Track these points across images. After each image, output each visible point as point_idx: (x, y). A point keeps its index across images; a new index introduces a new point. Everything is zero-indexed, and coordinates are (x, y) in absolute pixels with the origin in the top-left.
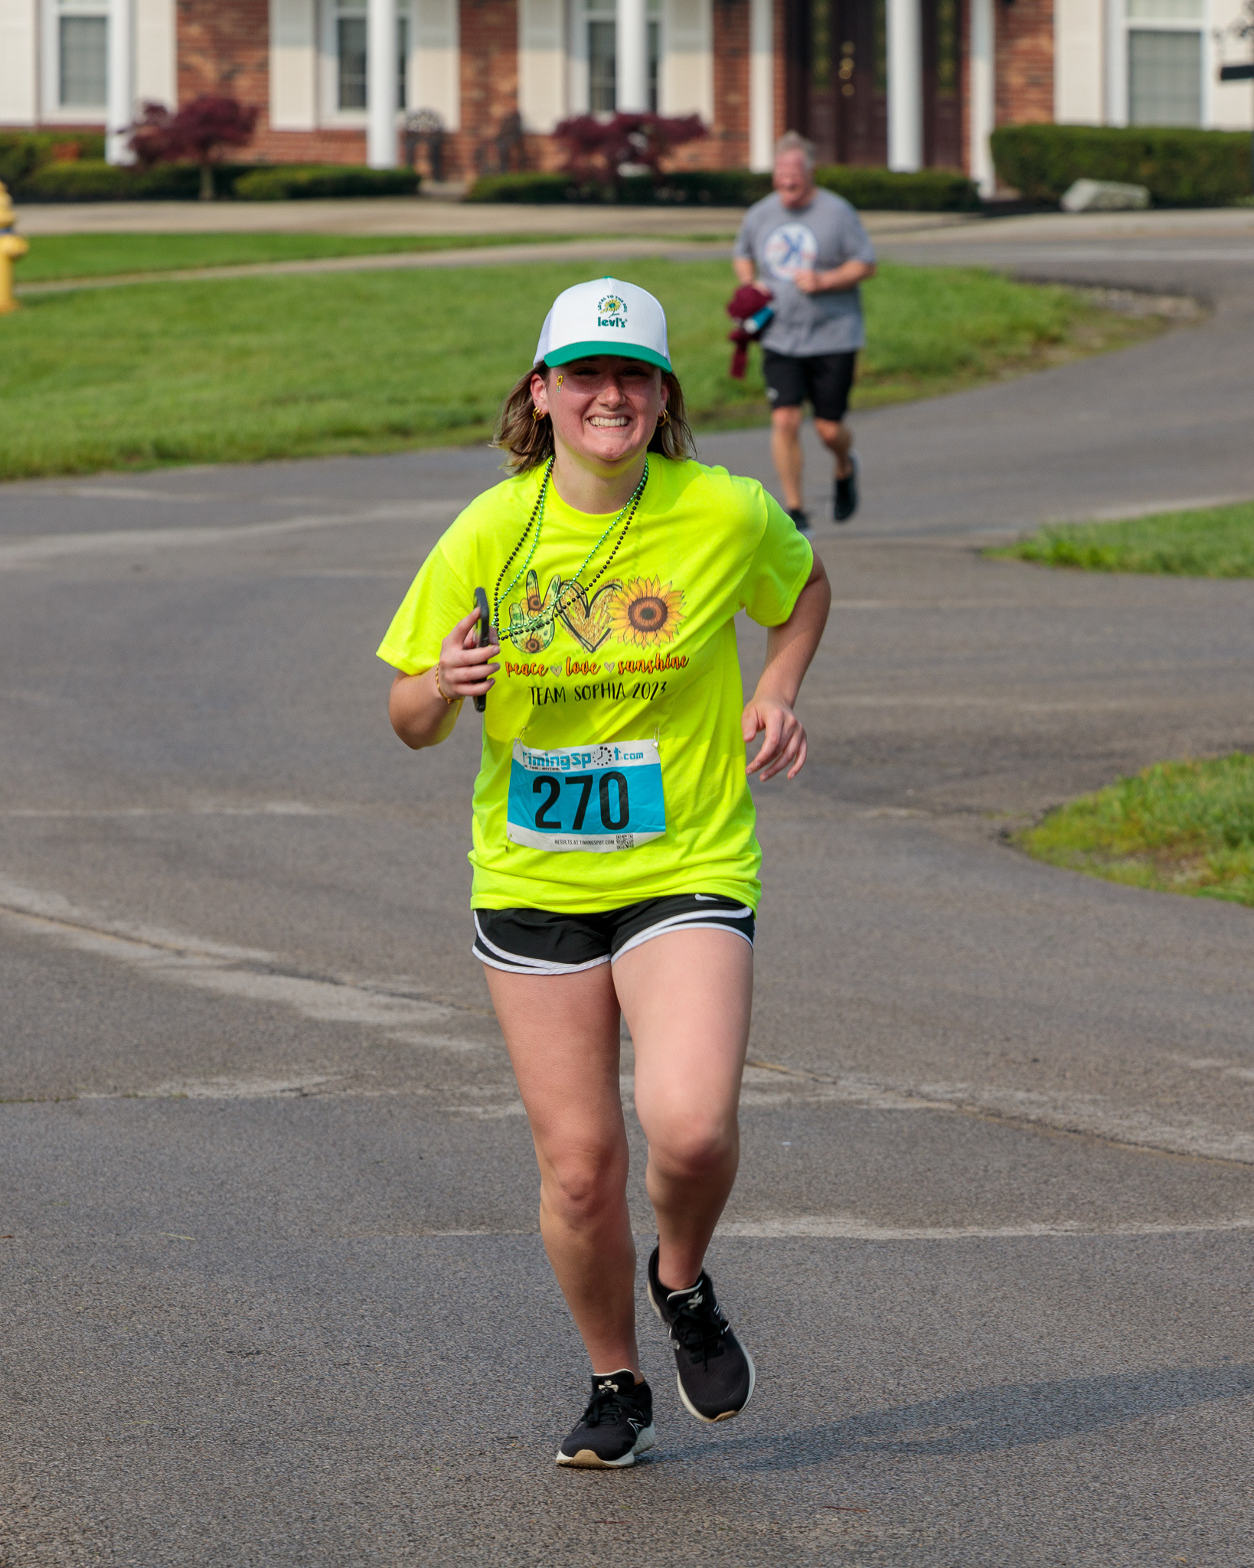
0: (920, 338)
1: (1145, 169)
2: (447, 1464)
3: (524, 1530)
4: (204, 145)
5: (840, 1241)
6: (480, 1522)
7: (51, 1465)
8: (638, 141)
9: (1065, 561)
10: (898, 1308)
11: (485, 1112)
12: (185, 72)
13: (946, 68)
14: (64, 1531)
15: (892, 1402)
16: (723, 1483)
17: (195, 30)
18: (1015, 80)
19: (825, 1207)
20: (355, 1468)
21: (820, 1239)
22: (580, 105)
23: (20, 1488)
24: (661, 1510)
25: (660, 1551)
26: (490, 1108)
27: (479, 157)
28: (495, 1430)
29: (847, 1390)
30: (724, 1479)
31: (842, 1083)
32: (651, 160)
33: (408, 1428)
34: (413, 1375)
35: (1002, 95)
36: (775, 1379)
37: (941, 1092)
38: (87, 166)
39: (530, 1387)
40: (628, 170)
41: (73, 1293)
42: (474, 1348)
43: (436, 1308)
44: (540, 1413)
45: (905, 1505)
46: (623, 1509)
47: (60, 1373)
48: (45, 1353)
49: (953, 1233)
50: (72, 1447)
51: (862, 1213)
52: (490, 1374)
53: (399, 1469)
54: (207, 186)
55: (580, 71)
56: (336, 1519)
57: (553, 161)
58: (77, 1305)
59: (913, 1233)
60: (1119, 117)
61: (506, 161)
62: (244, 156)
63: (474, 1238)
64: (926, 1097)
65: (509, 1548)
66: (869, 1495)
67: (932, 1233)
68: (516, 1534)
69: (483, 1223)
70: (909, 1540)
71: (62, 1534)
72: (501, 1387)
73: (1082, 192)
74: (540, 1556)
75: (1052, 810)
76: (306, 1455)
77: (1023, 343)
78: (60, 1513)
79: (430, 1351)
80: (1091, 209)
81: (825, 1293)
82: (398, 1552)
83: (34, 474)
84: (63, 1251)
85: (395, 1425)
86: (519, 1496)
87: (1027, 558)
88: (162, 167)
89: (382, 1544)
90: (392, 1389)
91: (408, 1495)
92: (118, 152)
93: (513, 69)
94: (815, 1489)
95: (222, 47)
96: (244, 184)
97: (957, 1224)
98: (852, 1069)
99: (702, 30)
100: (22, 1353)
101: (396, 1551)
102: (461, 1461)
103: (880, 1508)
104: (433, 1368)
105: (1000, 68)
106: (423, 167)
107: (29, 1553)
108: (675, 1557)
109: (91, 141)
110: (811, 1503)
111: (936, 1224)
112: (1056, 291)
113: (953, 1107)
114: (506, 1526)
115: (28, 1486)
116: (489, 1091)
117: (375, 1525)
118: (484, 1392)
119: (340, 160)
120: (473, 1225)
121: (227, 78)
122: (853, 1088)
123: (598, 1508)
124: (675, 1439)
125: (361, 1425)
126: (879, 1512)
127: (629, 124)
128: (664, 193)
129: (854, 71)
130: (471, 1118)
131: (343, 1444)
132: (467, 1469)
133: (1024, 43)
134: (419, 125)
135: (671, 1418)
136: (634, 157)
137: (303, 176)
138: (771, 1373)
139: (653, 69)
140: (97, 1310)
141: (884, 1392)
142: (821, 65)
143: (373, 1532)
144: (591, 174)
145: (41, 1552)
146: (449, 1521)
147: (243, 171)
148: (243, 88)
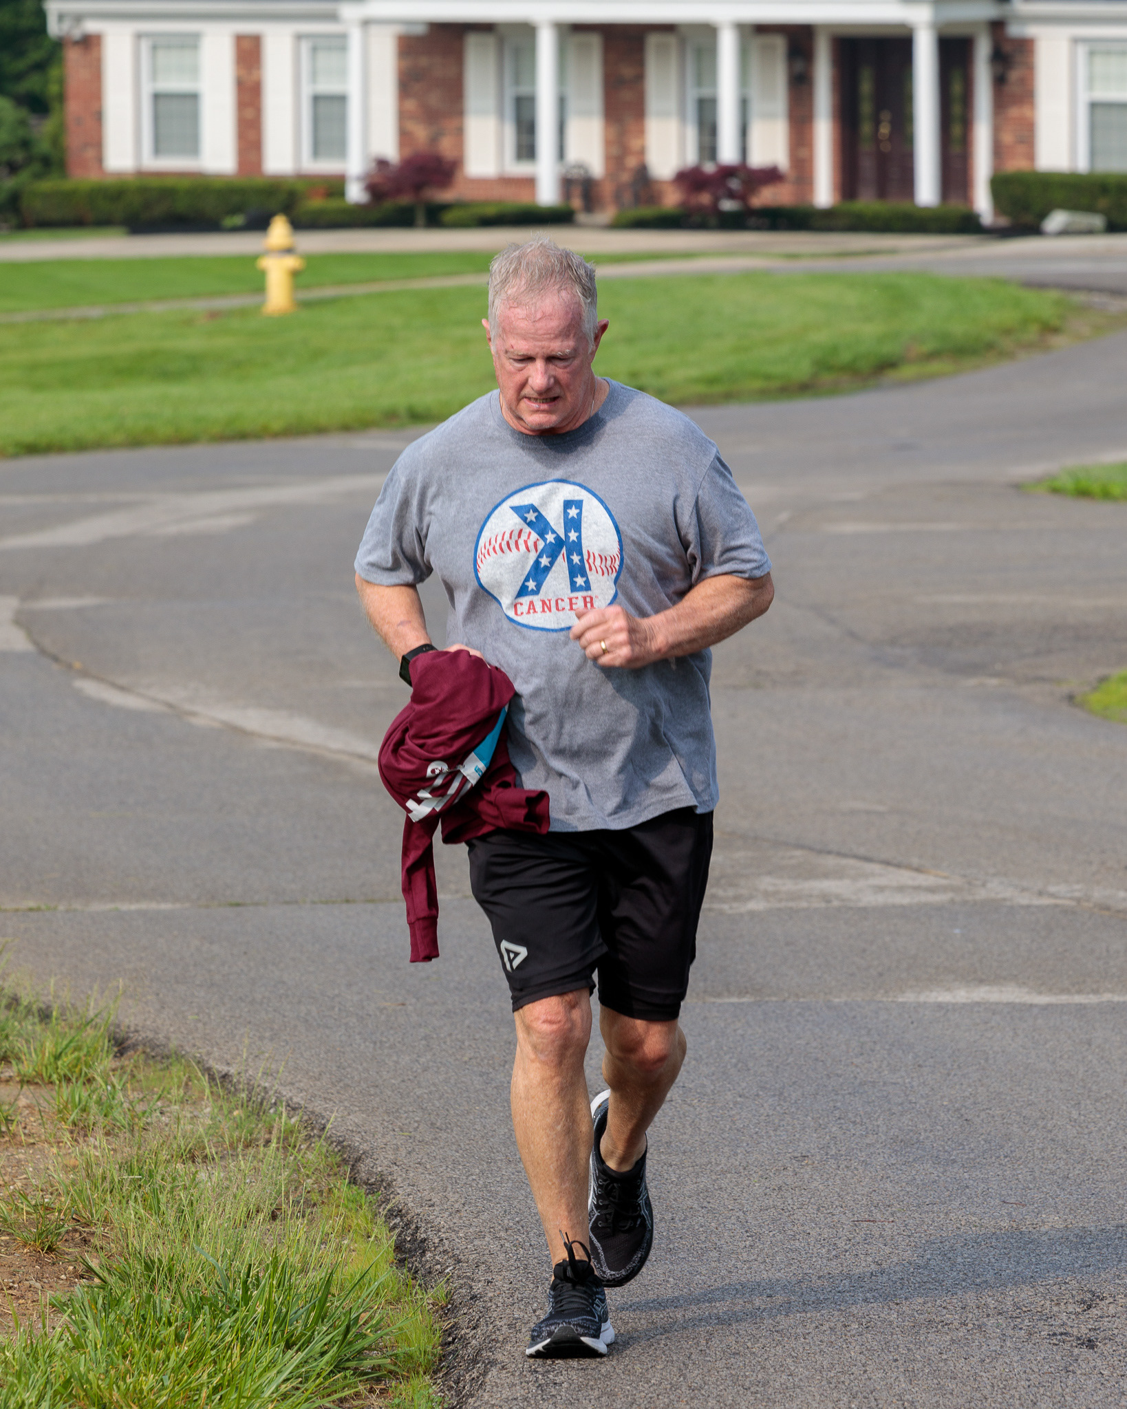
0: (959, 329)
1: (1103, 202)
2: (762, 1177)
3: (830, 1227)
4: (418, 187)
5: (1012, 1006)
6: (796, 1222)
7: (470, 1178)
8: (734, 184)
9: (1083, 493)
10: (1066, 1056)
11: (731, 908)
12: (404, 136)
13: (957, 130)
14: (492, 1230)
15: (1077, 1128)
16: (967, 1190)
17: (411, 105)
18: (1008, 138)
19: (996, 979)
20: (695, 1180)
21: (997, 1004)
22: (691, 157)
23: (453, 1197)
24: (928, 1212)
25: (934, 1243)
26: (735, 905)
27: (617, 197)
28: (790, 1151)
29: (1043, 1119)
30: (967, 1187)
31: (989, 885)
32: (742, 197)
33: (726, 1149)
34: (721, 1108)
35: (998, 150)
36: (988, 1111)
37: (1064, 892)
38: (333, 204)
39: (809, 1118)
40: (728, 205)
41: (458, 1047)
42: (763, 1088)
43: (727, 1057)
44: (820, 1137)
45: (1105, 1206)
46: (899, 1211)
47: (462, 1108)
48: (447, 1093)
49: (1092, 999)
50: (483, 1165)
51: (1024, 983)
52: (778, 1108)
53: (727, 1180)
54: (420, 217)
55: (691, 133)
56: (689, 1220)
57: (672, 199)
58: (463, 1056)
59: (1064, 999)
60: (1082, 165)
61: (638, 200)
62: (446, 196)
63: (743, 1004)
64: (1052, 896)
65: (822, 1242)
66: (1077, 1199)
67: (1078, 999)
68: (825, 1231)
69: (747, 993)
70: (1115, 1234)
71: (490, 1232)
72: (788, 1118)
73: (1057, 220)
74: (847, 1247)
75: (1103, 679)
76: (657, 1170)
77: (1032, 333)
78: (485, 1216)
79: (730, 1090)
80: (1065, 233)
81: (1010, 1045)
82: (742, 1245)
83: (320, 430)
84: (444, 1015)
85: (717, 1147)
86: (820, 1202)
87: (1055, 491)
88: (389, 205)
89: (728, 1240)
90: (708, 1119)
91: (739, 1201)
92: (355, 193)
93: (641, 132)
94: (1036, 1195)
95: (431, 116)
96: (449, 216)
97: (1096, 992)
98: (994, 875)
99: (779, 101)
100: (430, 1093)
101: (740, 1244)
102: (771, 1174)
103: (1088, 1209)
104: (735, 1103)
105: (997, 130)
106: (577, 203)
107: (469, 1247)
108: (946, 1248)
109: (335, 186)
110: (1036, 1205)
111: (1079, 992)
112: (1054, 294)
113: (1073, 903)
114: (816, 1224)
115: (457, 1196)
116: (731, 892)
117: (720, 1224)
118: (776, 1121)
119: (516, 199)
120: (741, 994)
121: (434, 140)
122: (997, 889)
123: (881, 1211)
124: (924, 1156)
125: (692, 1147)
126: (1088, 1212)
127: (728, 172)
128: (752, 221)
129: (892, 133)
130: (721, 913)
131: (682, 1162)
132: (777, 1181)
133: (1014, 112)
134: (575, 173)
135: (918, 1141)
136: (731, 195)
137: (491, 211)
138: (985, 1107)
139: (744, 131)
140: (478, 1060)
141: (1071, 1121)
142: (866, 128)
143: (720, 1230)
144: (700, 209)
145: (478, 1246)
146: (774, 1221)
147: (445, 207)
148: (446, 147)
